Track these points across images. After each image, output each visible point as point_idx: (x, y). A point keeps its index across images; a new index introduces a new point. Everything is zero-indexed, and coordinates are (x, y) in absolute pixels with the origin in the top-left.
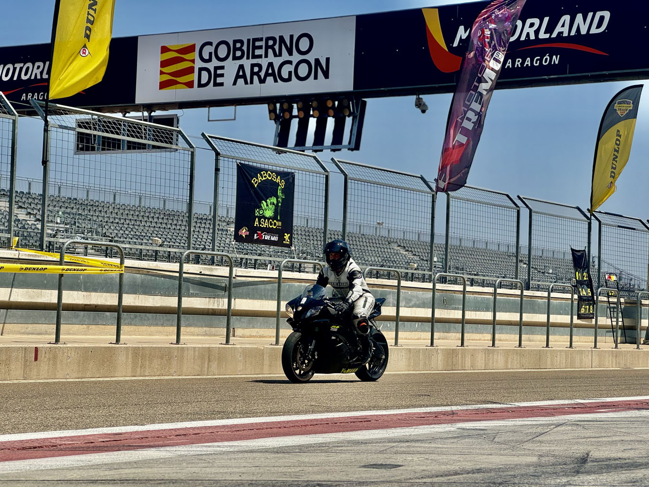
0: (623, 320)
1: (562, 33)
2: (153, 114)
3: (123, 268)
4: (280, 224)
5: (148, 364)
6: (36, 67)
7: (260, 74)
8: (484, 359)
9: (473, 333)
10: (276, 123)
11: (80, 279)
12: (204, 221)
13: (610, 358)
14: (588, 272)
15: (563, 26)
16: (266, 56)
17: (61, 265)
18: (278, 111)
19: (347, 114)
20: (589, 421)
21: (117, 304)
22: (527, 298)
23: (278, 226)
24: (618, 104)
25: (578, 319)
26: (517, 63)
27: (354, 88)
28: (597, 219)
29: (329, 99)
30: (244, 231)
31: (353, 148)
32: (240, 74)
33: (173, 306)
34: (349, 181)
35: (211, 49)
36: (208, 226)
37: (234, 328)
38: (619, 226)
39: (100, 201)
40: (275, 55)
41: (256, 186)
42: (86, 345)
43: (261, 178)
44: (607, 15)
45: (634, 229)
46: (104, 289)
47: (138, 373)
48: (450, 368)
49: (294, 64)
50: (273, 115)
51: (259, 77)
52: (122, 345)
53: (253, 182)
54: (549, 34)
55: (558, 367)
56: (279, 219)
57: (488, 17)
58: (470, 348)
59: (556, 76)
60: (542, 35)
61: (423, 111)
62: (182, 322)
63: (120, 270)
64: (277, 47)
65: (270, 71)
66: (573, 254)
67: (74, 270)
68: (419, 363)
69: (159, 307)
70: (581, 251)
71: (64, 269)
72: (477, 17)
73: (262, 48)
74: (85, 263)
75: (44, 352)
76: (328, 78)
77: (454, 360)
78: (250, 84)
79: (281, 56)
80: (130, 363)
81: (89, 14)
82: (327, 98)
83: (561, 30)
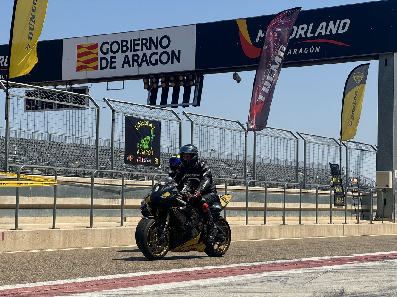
0: (362, 206)
1: (321, 33)
2: (73, 86)
3: (57, 182)
4: (152, 152)
5: (72, 240)
7: (138, 61)
8: (278, 232)
9: (271, 216)
10: (148, 91)
11: (29, 189)
12: (105, 151)
13: (355, 229)
14: (340, 178)
15: (322, 29)
16: (142, 50)
17: (18, 180)
18: (149, 83)
19: (192, 84)
20: (343, 269)
21: (53, 204)
22: (304, 194)
23: (151, 154)
24: (355, 75)
25: (335, 206)
26: (294, 52)
27: (196, 69)
28: (345, 145)
30: (130, 157)
31: (196, 104)
32: (126, 61)
33: (88, 204)
34: (194, 125)
35: (108, 46)
36: (108, 154)
37: (125, 217)
38: (358, 149)
39: (41, 140)
40: (147, 49)
41: (137, 129)
42: (34, 230)
43: (140, 125)
44: (348, 21)
45: (367, 151)
46: (45, 195)
47: (67, 246)
48: (258, 238)
49: (159, 54)
50: (147, 85)
52: (57, 229)
53: (135, 127)
54: (313, 34)
55: (323, 236)
56: (152, 149)
57: (276, 24)
58: (270, 225)
59: (318, 59)
60: (309, 35)
61: (238, 82)
62: (94, 214)
63: (55, 183)
64: (148, 44)
65: (144, 59)
66: (331, 166)
67: (25, 184)
68: (239, 236)
69: (79, 205)
70: (336, 164)
71: (19, 184)
72: (269, 24)
73: (139, 45)
74: (32, 179)
75: (8, 234)
76: (180, 62)
77: (260, 233)
78: (132, 67)
79: (151, 50)
80: (62, 240)
81: (30, 24)
82: (179, 75)
83: (321, 31)
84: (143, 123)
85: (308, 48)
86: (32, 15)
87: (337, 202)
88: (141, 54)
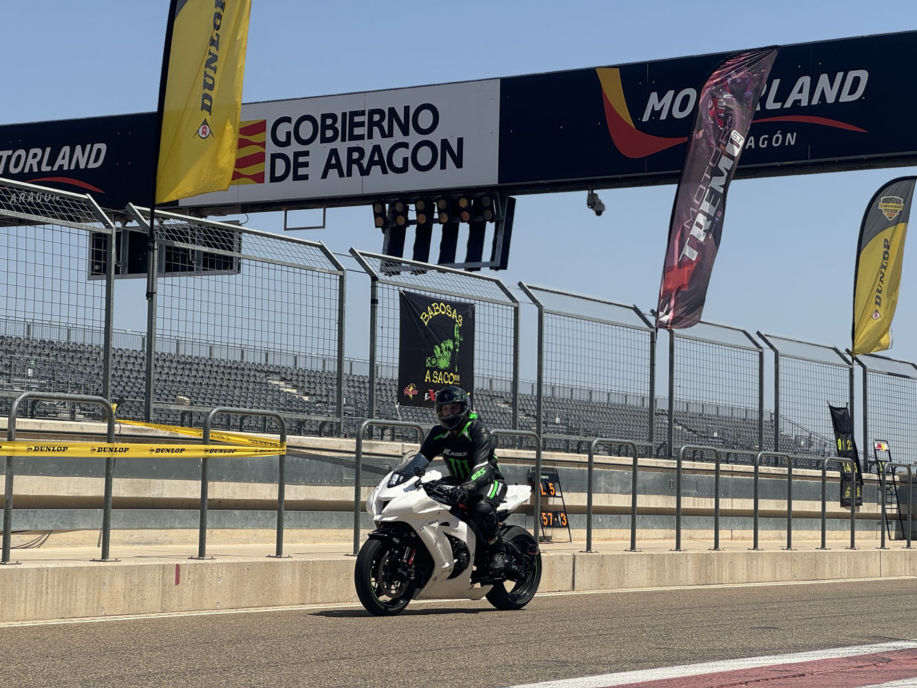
0: (898, 506)
1: (800, 101)
2: (204, 220)
3: (285, 448)
4: (458, 377)
5: (320, 585)
6: (31, 155)
7: (361, 161)
8: (745, 567)
10: (384, 232)
13: (903, 562)
14: (853, 439)
15: (801, 91)
16: (370, 136)
17: (205, 443)
18: (387, 214)
19: (490, 218)
22: (776, 477)
24: (883, 202)
25: (841, 506)
27: (499, 183)
28: (860, 363)
29: (461, 197)
30: (411, 390)
31: (499, 265)
32: (332, 162)
33: (322, 499)
34: (545, 314)
35: (290, 127)
38: (889, 374)
39: (87, 345)
40: (383, 135)
41: (426, 323)
42: (240, 560)
43: (432, 313)
44: (864, 75)
45: (908, 377)
46: (231, 477)
47: (308, 599)
48: (703, 581)
49: (411, 147)
50: (381, 220)
51: (361, 166)
52: (286, 560)
53: (422, 318)
54: (780, 104)
55: (839, 577)
56: (456, 370)
57: (721, 81)
58: (727, 551)
59: (792, 162)
60: (771, 105)
61: (599, 213)
63: (281, 449)
64: (385, 124)
65: (376, 158)
66: (831, 411)
67: (221, 451)
68: (665, 576)
69: (303, 501)
70: (842, 408)
71: (207, 451)
72: (707, 78)
73: (364, 126)
74: (223, 440)
75: (187, 571)
76: (461, 167)
77: (709, 570)
78: (347, 176)
79: (392, 136)
80: (298, 584)
81: (206, 75)
82: (459, 195)
83: (798, 97)
84: (437, 308)
85: (767, 136)
86: (210, 53)
87: (847, 496)
88: (367, 146)
